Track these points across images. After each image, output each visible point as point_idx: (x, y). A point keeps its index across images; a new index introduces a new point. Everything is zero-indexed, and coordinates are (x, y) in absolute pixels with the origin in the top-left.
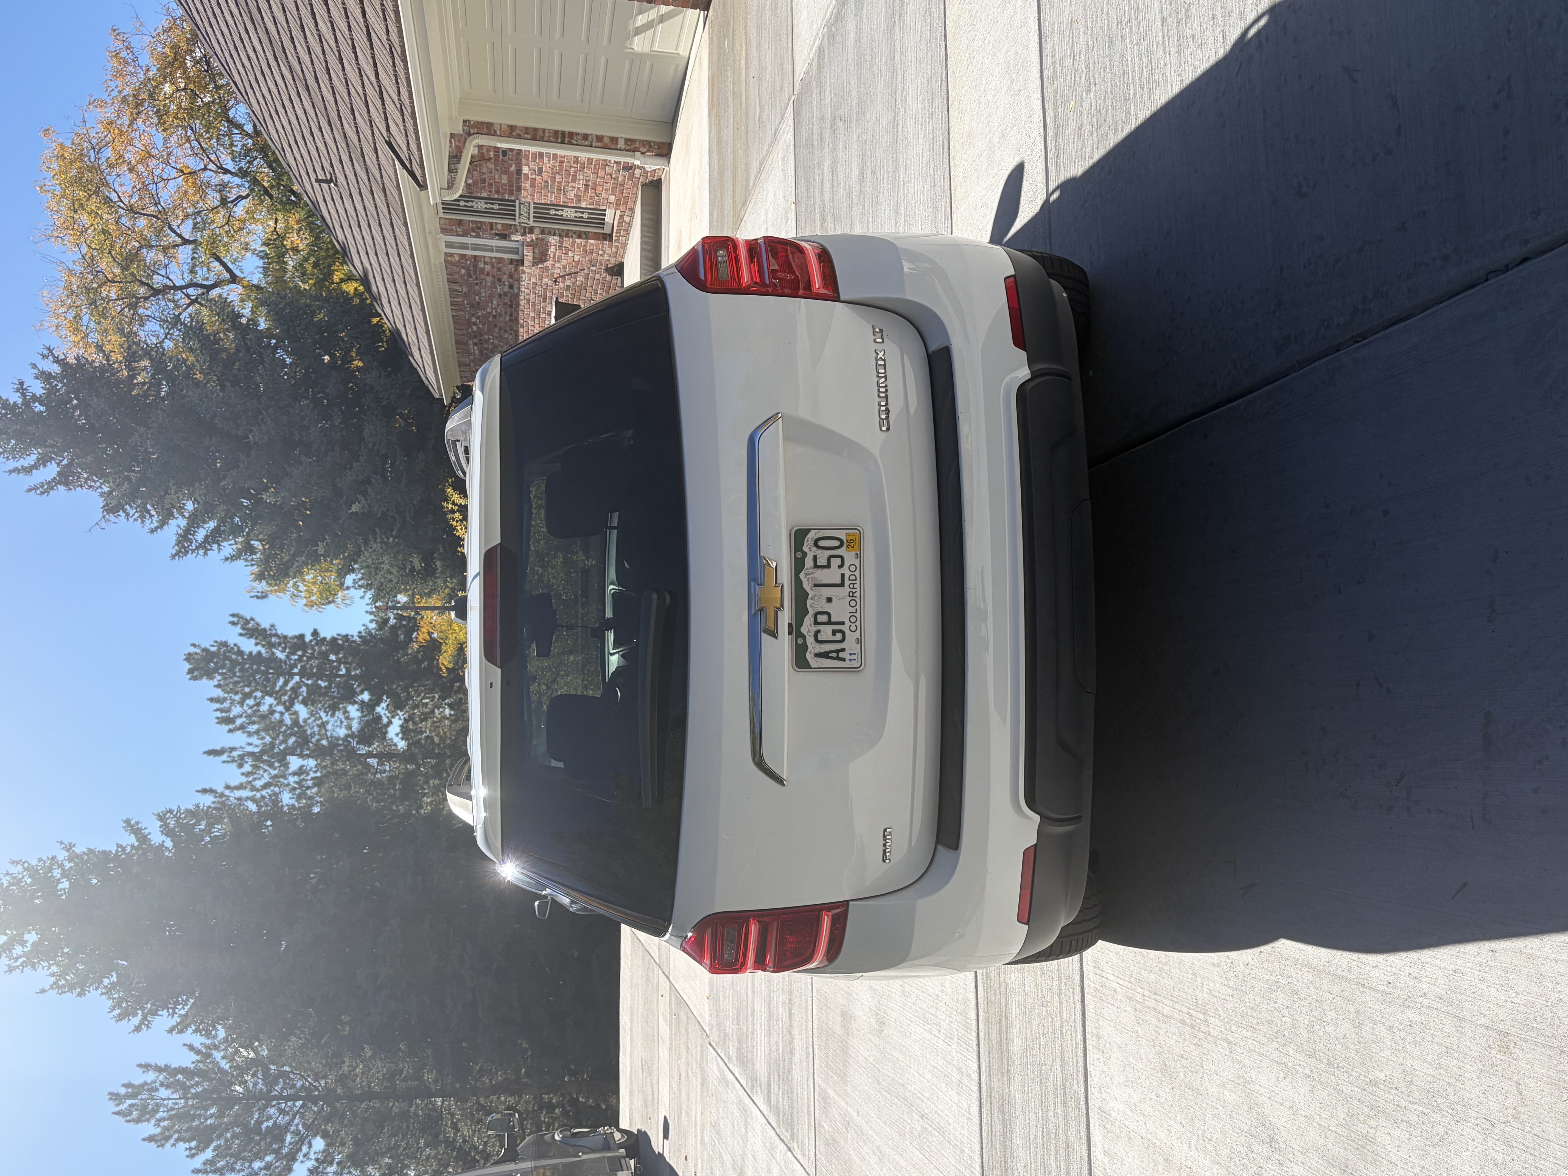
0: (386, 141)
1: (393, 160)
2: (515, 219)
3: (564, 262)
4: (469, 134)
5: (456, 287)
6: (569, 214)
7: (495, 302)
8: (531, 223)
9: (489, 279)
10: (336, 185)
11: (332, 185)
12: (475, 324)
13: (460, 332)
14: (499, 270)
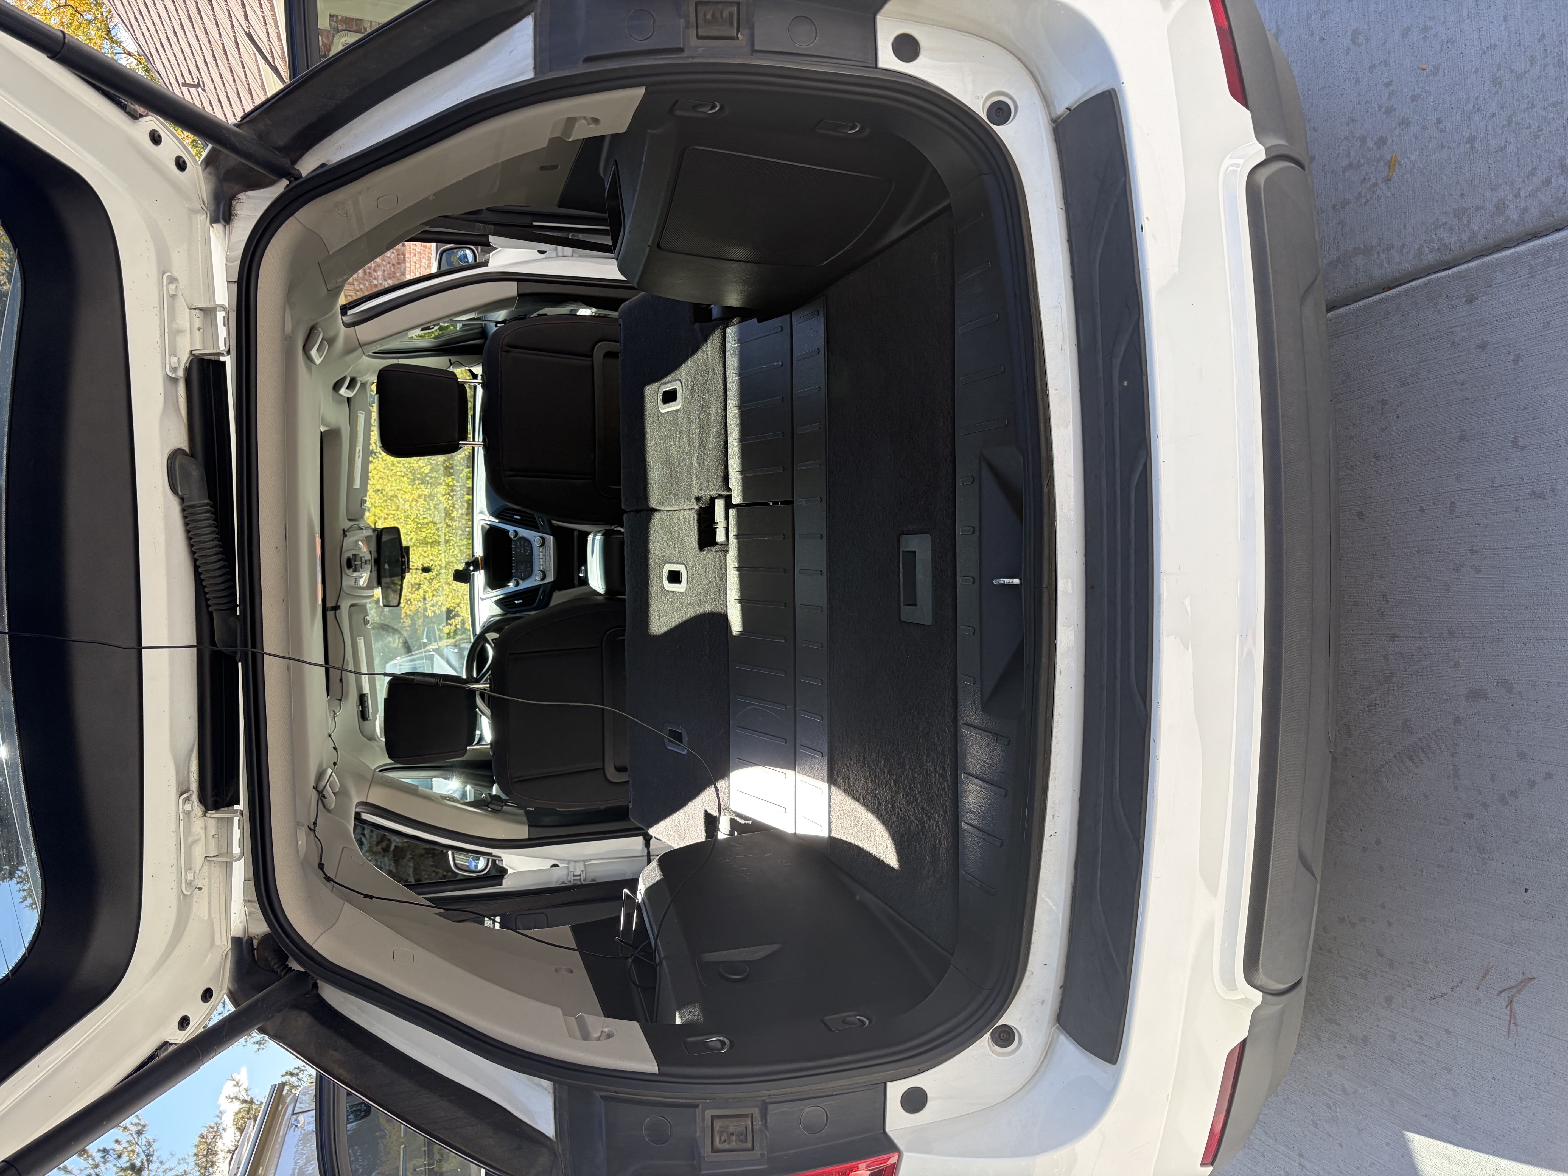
0: (246, 33)
1: (255, 55)
10: (204, 90)
11: (200, 89)
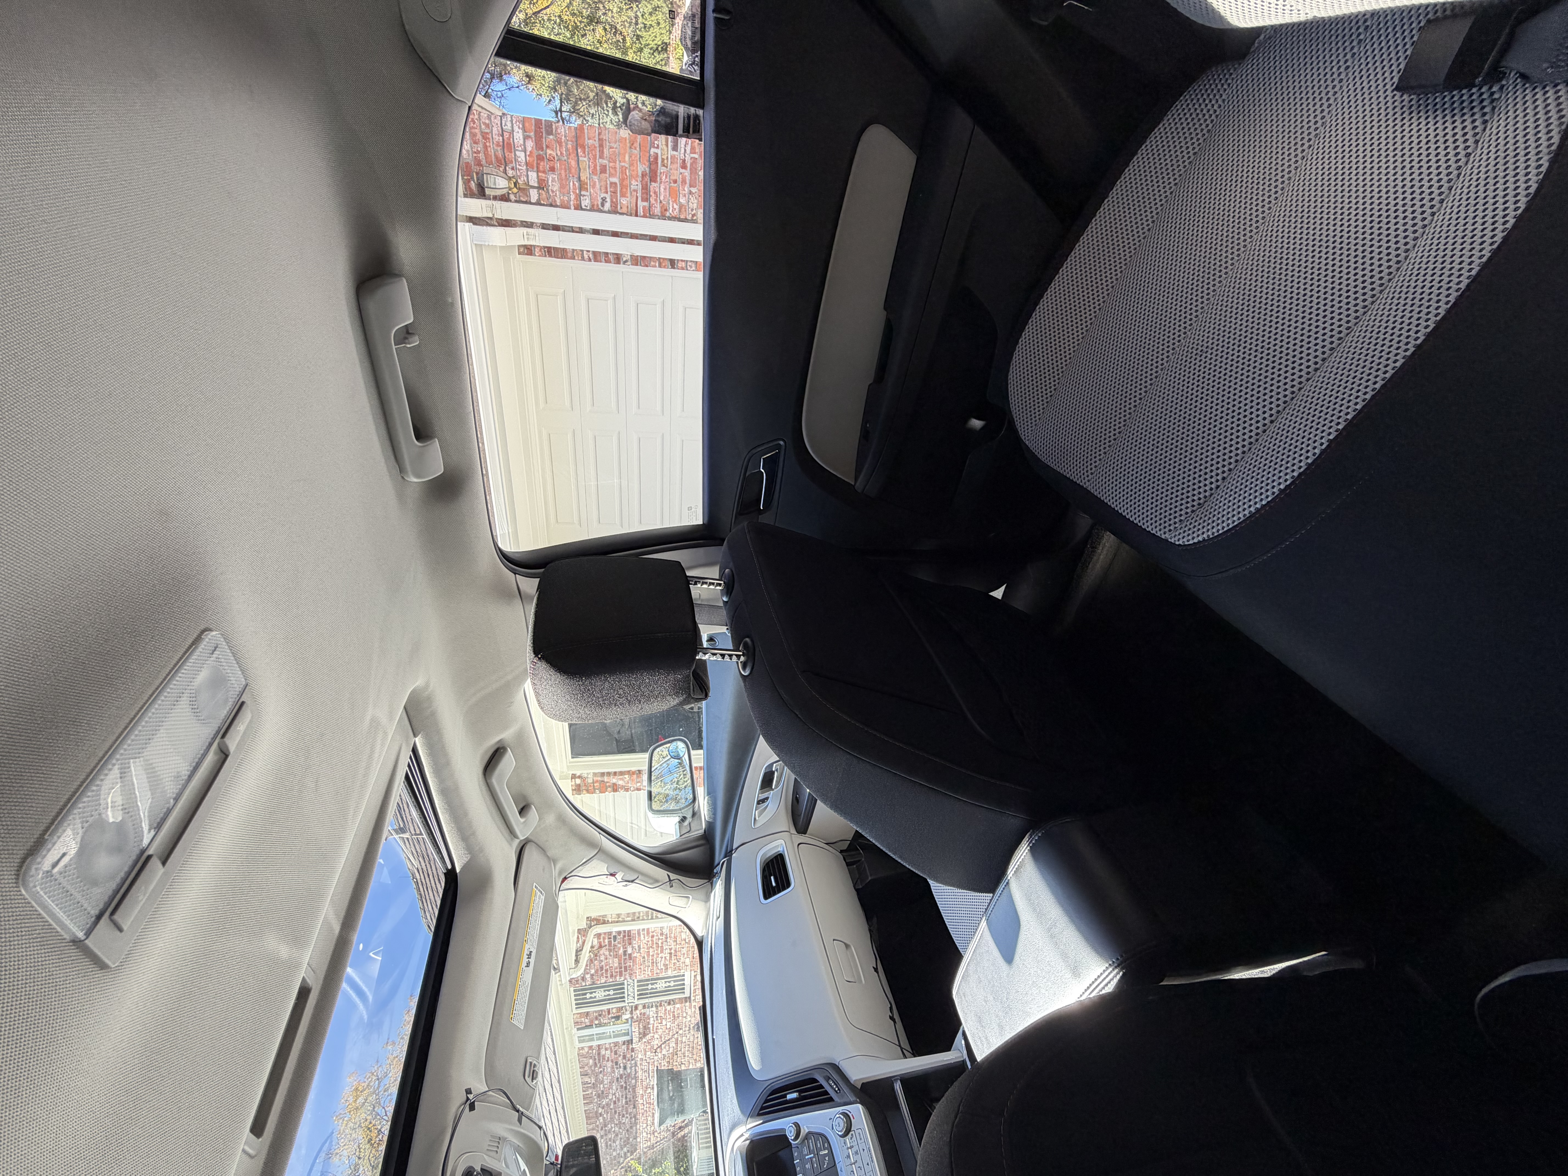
2: (624, 1001)
3: (660, 1033)
4: (591, 927)
5: (587, 1079)
6: (661, 985)
7: (614, 1087)
8: (637, 1002)
9: (609, 1064)
12: (601, 1115)
13: (591, 1127)
14: (616, 1053)
